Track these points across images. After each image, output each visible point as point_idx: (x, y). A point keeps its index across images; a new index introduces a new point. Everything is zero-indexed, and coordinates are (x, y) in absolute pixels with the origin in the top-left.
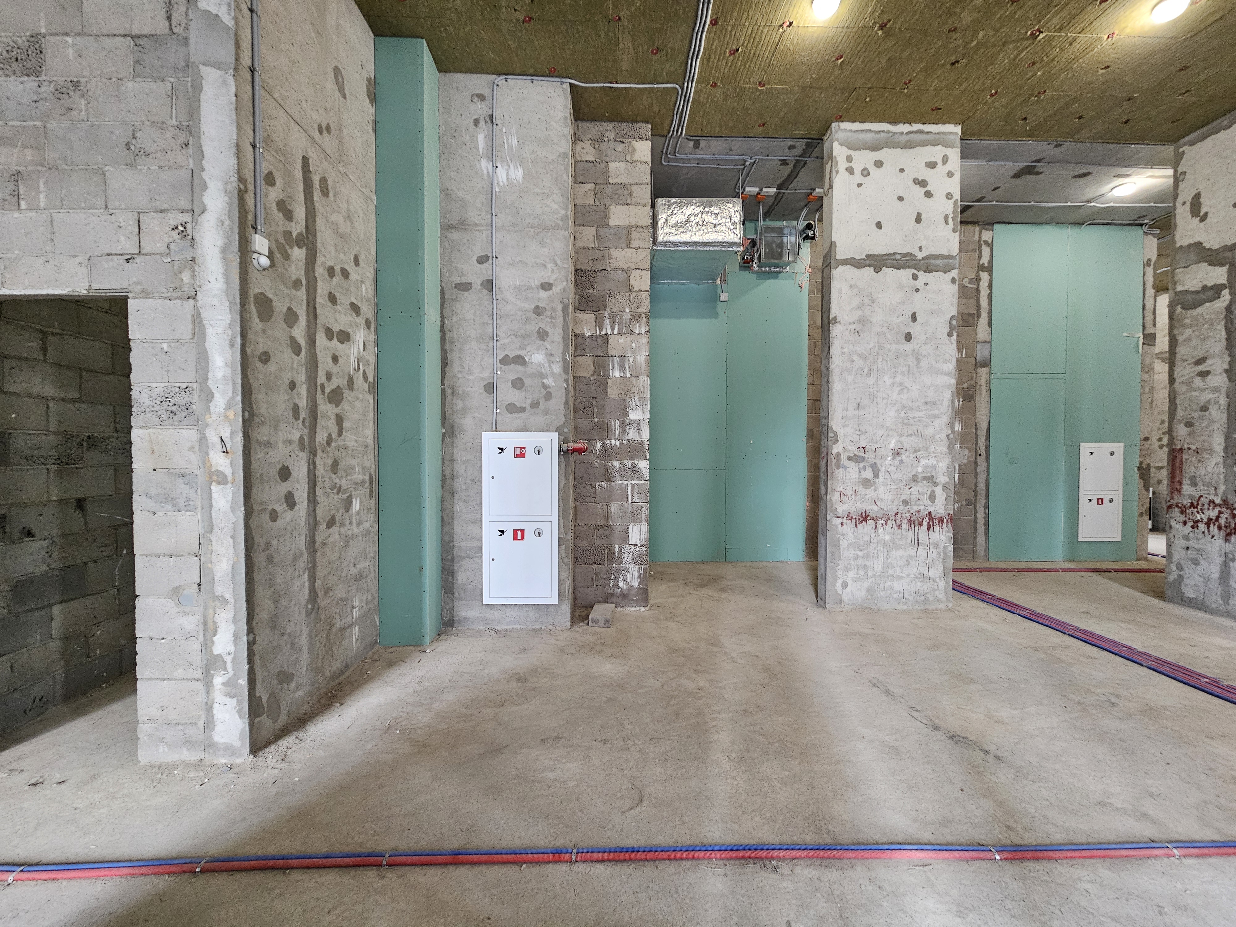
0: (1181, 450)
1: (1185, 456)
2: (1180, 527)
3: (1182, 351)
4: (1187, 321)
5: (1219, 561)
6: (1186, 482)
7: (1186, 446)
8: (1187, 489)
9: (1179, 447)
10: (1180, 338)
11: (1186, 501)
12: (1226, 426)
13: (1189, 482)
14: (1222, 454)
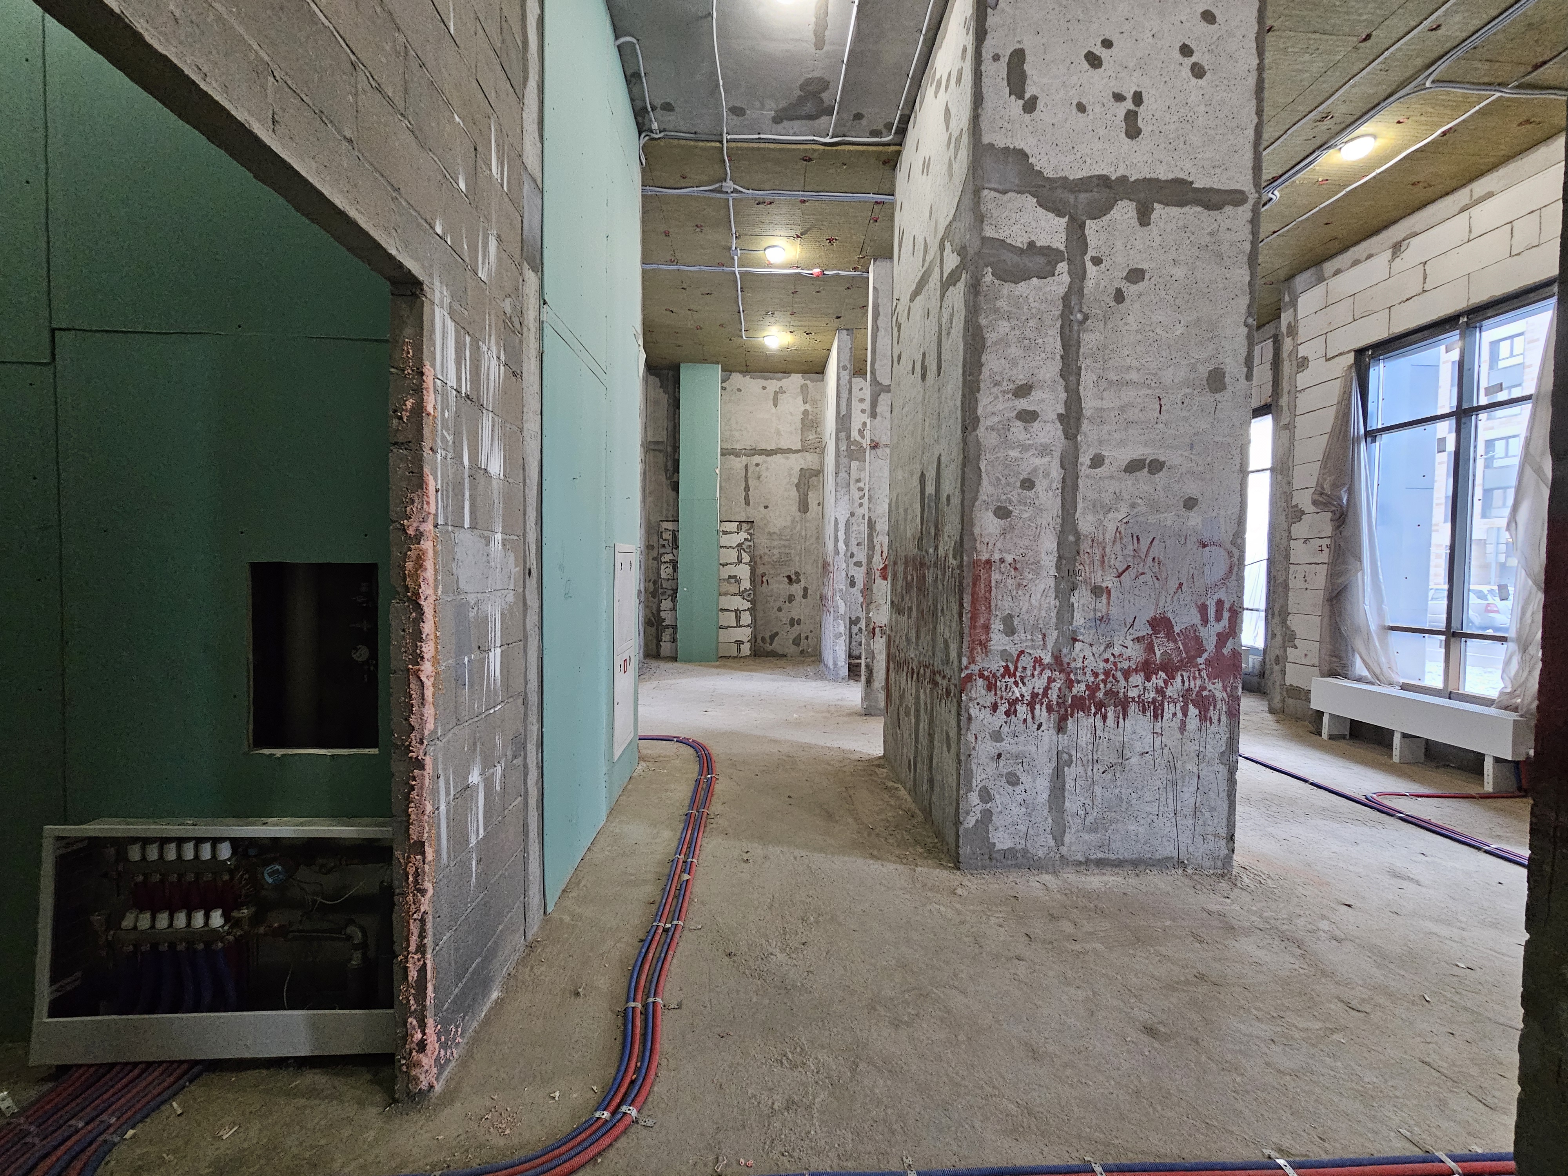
0: (988, 562)
1: (995, 576)
2: (985, 715)
3: (992, 363)
4: (1001, 304)
5: (1048, 769)
6: (997, 626)
7: (996, 557)
8: (998, 640)
9: (984, 557)
10: (991, 337)
11: (996, 665)
12: (1059, 520)
13: (1001, 627)
14: (1053, 572)
